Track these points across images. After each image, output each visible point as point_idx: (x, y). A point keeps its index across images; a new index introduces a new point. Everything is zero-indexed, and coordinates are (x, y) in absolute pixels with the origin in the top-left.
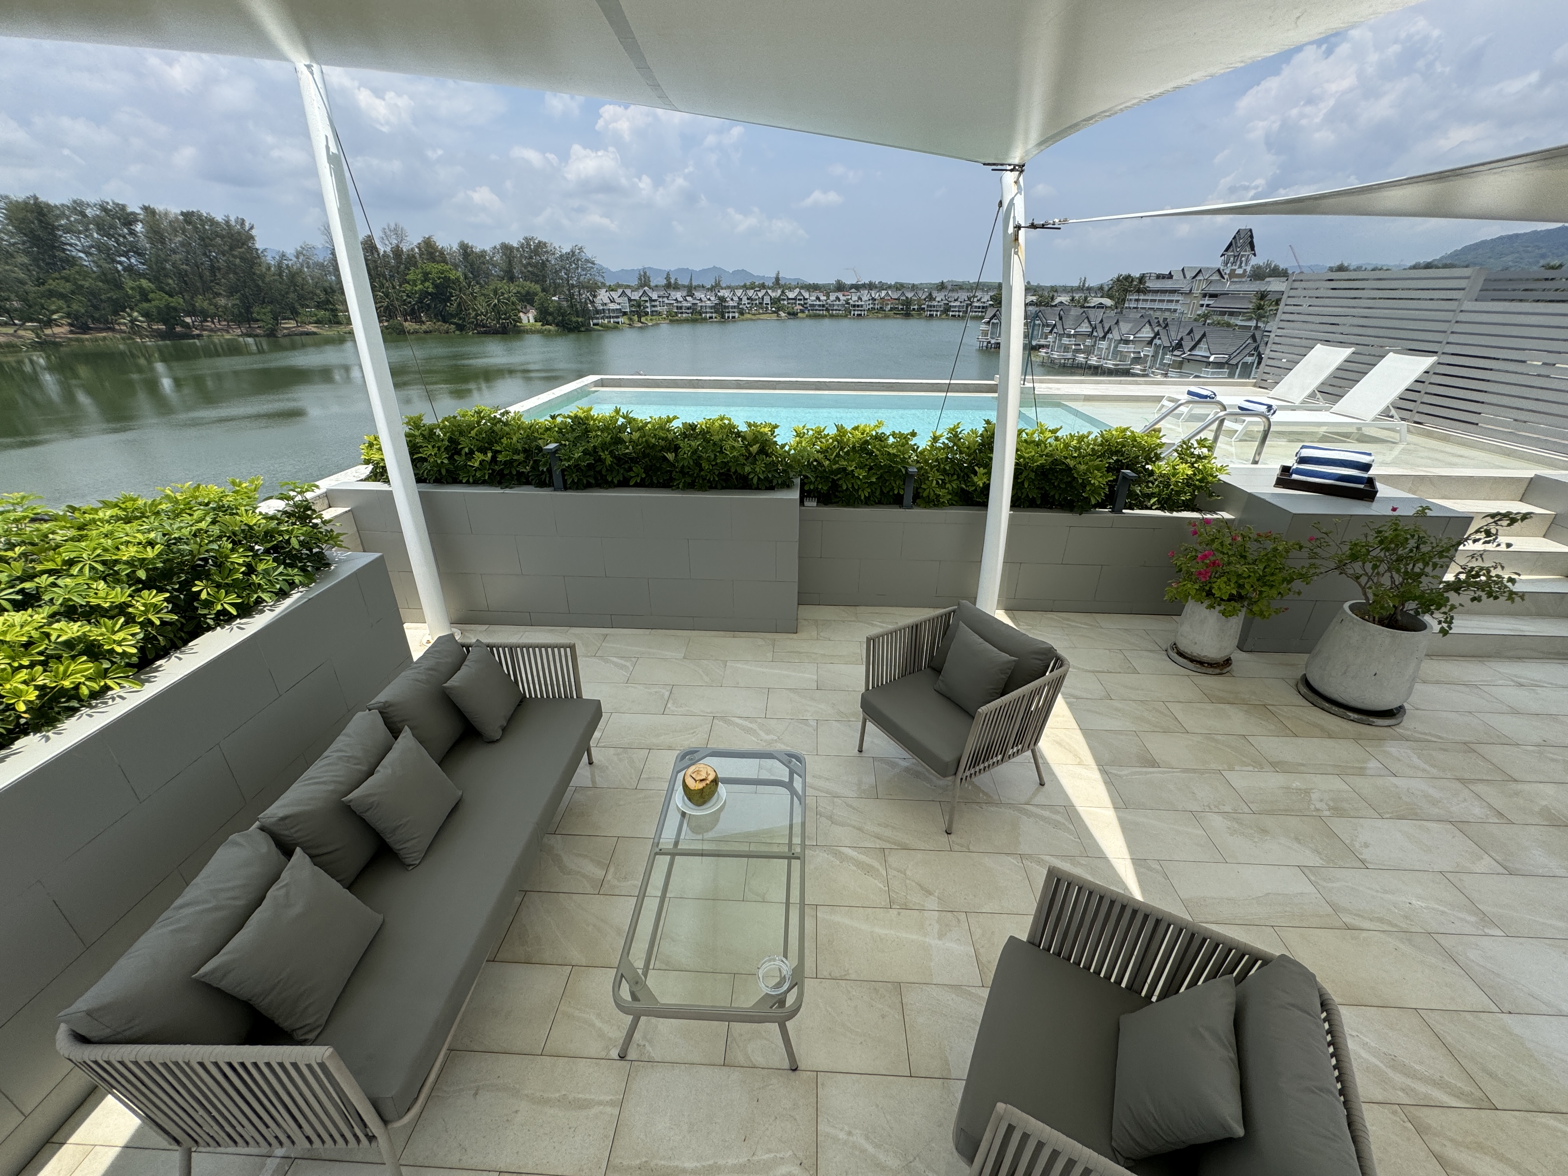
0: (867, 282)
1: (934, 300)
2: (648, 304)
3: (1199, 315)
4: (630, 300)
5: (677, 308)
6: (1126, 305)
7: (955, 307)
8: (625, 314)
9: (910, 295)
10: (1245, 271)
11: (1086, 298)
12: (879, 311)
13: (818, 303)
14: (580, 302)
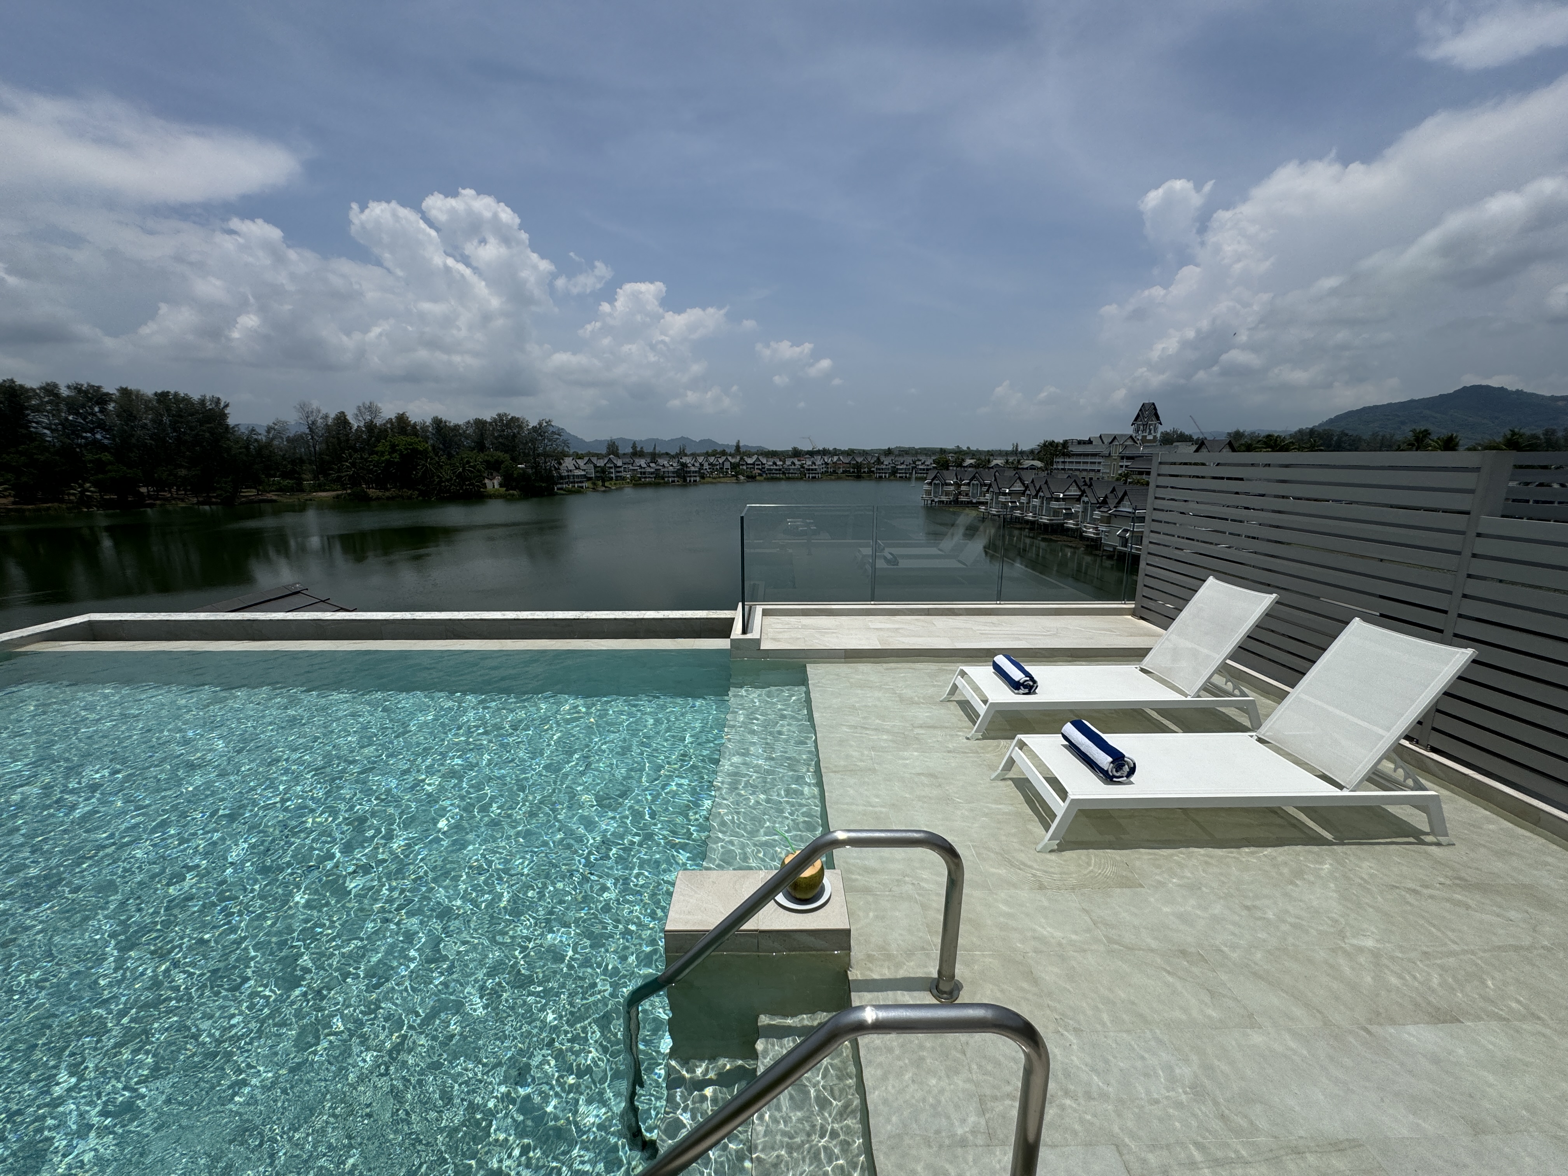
0: (821, 449)
1: (882, 463)
2: (613, 470)
3: (1120, 475)
4: (595, 467)
5: (641, 473)
6: (1055, 467)
7: (902, 469)
8: (589, 479)
9: (859, 460)
10: (1155, 437)
11: (1019, 461)
12: (832, 473)
13: (775, 467)
14: (545, 469)
